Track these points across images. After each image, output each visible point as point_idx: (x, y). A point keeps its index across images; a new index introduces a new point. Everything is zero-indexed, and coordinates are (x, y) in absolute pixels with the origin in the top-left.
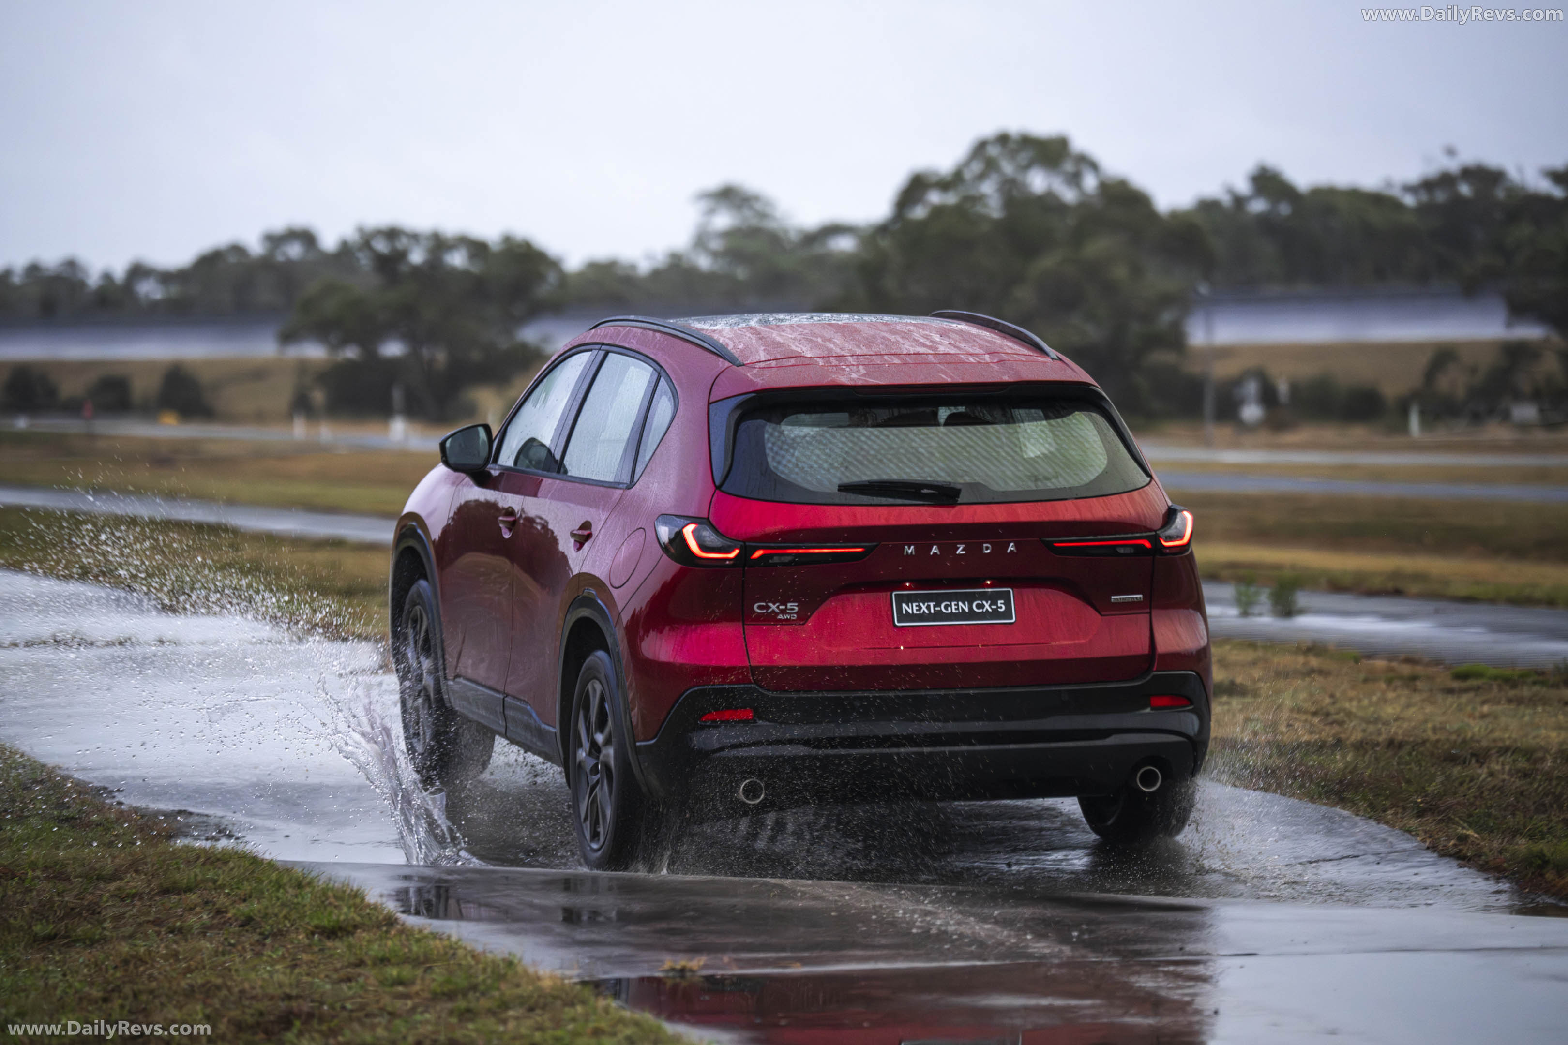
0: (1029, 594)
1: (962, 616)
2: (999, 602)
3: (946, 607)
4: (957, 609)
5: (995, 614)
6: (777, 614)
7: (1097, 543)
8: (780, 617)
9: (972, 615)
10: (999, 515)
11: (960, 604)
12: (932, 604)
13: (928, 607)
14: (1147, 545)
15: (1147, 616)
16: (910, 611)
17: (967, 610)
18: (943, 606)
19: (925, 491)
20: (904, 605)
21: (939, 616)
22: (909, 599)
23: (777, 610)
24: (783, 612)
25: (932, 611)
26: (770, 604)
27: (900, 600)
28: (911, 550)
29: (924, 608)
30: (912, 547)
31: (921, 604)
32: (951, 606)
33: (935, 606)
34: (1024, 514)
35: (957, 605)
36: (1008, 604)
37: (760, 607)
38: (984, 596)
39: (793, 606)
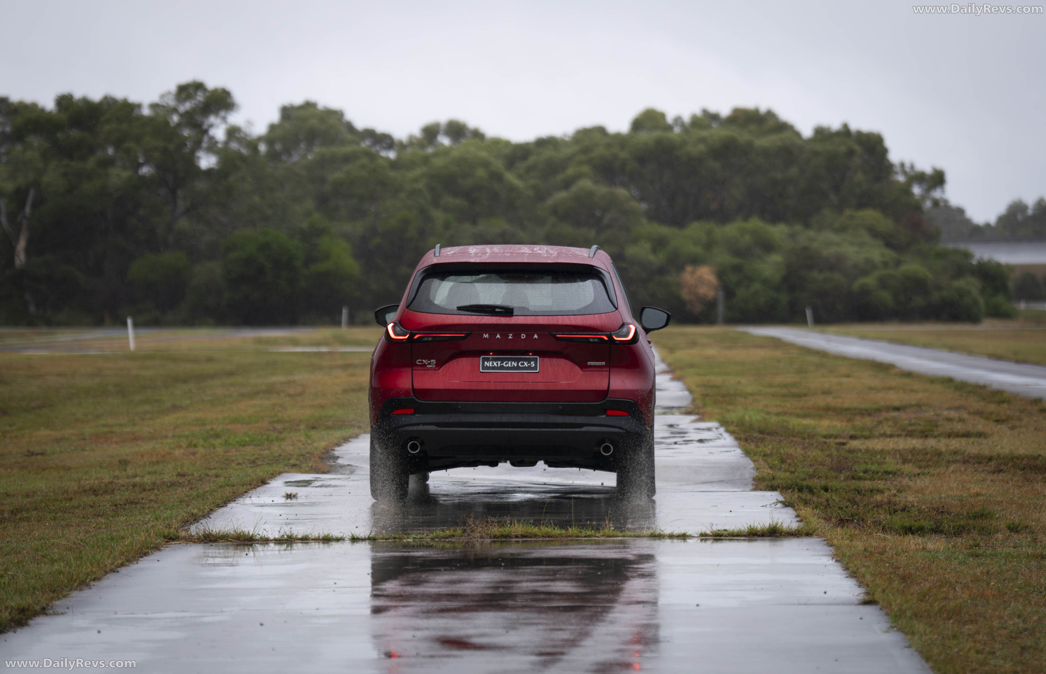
0: (547, 360)
1: (514, 368)
2: (532, 363)
3: (506, 364)
4: (511, 365)
5: (529, 368)
6: (427, 365)
7: (578, 336)
8: (428, 366)
9: (518, 368)
10: (530, 320)
11: (513, 363)
12: (499, 362)
13: (497, 364)
14: (606, 338)
15: (608, 373)
16: (488, 365)
17: (516, 365)
18: (504, 363)
19: (497, 310)
20: (486, 363)
21: (502, 368)
22: (488, 360)
23: (426, 363)
24: (429, 364)
25: (499, 366)
26: (424, 361)
27: (484, 360)
28: (486, 336)
29: (495, 364)
30: (487, 335)
31: (494, 362)
32: (508, 363)
33: (500, 363)
34: (542, 321)
35: (511, 363)
36: (536, 363)
37: (419, 362)
38: (525, 360)
39: (433, 361)
